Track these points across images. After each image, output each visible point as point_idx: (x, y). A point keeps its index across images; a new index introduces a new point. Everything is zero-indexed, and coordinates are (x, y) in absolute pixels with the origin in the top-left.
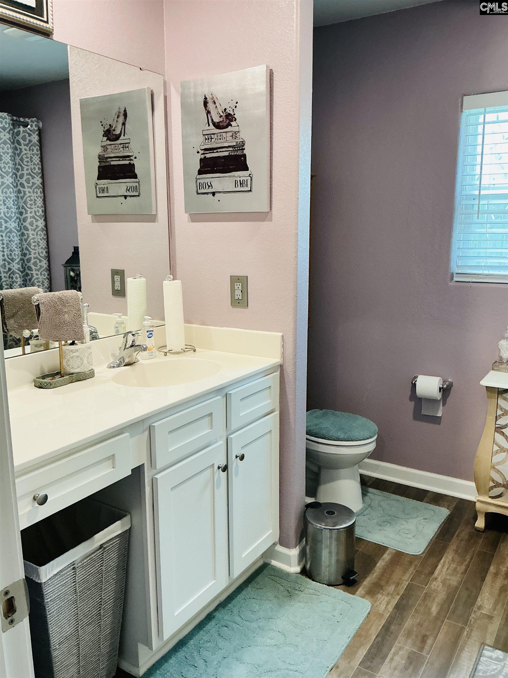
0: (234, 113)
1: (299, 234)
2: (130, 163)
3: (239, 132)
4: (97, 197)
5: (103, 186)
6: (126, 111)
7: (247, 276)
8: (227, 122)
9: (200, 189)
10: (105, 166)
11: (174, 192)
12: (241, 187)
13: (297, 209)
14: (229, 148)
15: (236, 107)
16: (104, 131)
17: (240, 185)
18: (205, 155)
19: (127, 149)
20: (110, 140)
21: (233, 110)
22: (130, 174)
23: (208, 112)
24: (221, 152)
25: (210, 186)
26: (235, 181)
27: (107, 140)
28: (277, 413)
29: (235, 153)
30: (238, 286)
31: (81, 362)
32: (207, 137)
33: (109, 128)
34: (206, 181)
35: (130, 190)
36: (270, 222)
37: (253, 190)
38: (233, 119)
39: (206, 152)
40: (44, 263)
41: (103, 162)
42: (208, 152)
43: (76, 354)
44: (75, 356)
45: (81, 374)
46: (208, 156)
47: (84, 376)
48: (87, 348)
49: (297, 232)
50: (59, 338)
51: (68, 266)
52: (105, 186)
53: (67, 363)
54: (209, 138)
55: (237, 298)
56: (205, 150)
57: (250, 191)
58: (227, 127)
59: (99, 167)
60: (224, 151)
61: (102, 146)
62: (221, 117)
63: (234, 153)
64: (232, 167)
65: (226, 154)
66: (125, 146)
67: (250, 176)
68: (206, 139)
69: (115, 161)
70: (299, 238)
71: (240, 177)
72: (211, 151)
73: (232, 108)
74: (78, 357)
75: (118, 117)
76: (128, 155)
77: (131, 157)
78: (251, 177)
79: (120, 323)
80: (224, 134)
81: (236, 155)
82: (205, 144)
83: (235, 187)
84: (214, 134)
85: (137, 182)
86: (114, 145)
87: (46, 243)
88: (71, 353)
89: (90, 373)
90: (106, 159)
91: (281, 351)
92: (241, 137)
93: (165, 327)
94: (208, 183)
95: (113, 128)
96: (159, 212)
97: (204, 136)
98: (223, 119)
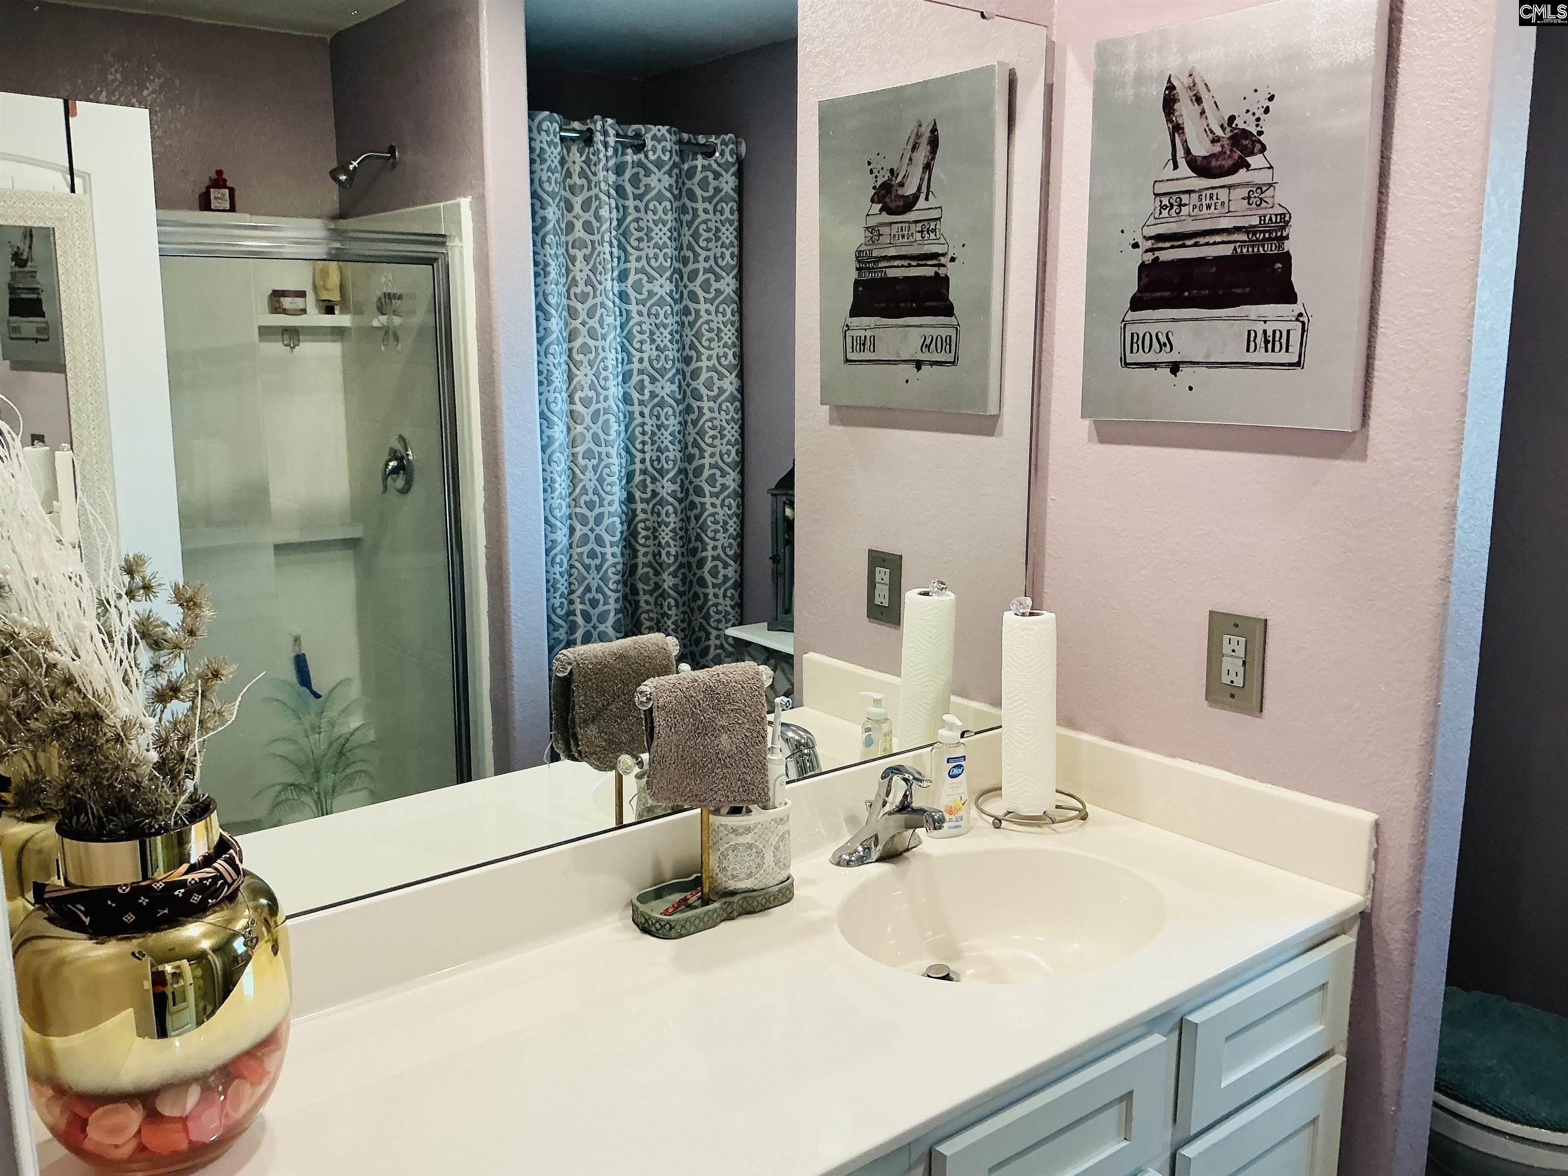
0: (1259, 129)
1: (1461, 507)
2: (936, 273)
3: (1270, 185)
4: (847, 361)
5: (862, 333)
6: (936, 130)
7: (1266, 620)
8: (1236, 156)
9: (1132, 352)
10: (872, 280)
11: (1055, 357)
12: (1267, 351)
13: (1461, 430)
14: (1234, 233)
15: (1267, 110)
16: (874, 188)
17: (1263, 345)
18: (1157, 254)
19: (932, 236)
20: (890, 212)
21: (1258, 120)
22: (934, 304)
23: (1177, 129)
24: (1207, 244)
25: (1167, 344)
26: (1249, 332)
27: (881, 210)
28: (1339, 1060)
29: (1256, 250)
30: (1233, 645)
31: (758, 860)
32: (1165, 201)
33: (889, 179)
34: (1154, 329)
35: (933, 346)
36: (1357, 464)
37: (1308, 361)
38: (1254, 146)
39: (1160, 245)
40: (731, 480)
41: (866, 268)
42: (1167, 245)
43: (747, 839)
44: (743, 844)
45: (755, 893)
46: (1167, 255)
47: (764, 901)
48: (776, 822)
49: (1456, 502)
50: (702, 798)
51: (781, 495)
52: (869, 333)
53: (720, 862)
54: (1172, 205)
55: (1226, 680)
56: (1159, 238)
57: (1298, 364)
58: (1232, 170)
59: (857, 283)
60: (1219, 243)
61: (867, 228)
62: (1216, 140)
63: (1250, 249)
64: (1239, 291)
65: (1227, 250)
66: (928, 227)
67: (1301, 319)
68: (1163, 207)
69: (898, 267)
70: (1460, 519)
71: (1265, 322)
72: (1176, 243)
73: (1254, 114)
74: (750, 846)
75: (914, 148)
76: (934, 251)
77: (942, 258)
78: (1303, 323)
79: (877, 721)
80: (1223, 194)
81: (1259, 255)
82: (1158, 221)
83: (1248, 350)
84: (1189, 192)
85: (952, 326)
86: (897, 225)
87: (739, 431)
88: (732, 836)
89: (780, 891)
90: (874, 262)
91: (1368, 871)
92: (1277, 200)
93: (1001, 734)
94: (1160, 335)
95: (899, 179)
96: (1006, 409)
97: (1158, 199)
98: (1223, 146)
